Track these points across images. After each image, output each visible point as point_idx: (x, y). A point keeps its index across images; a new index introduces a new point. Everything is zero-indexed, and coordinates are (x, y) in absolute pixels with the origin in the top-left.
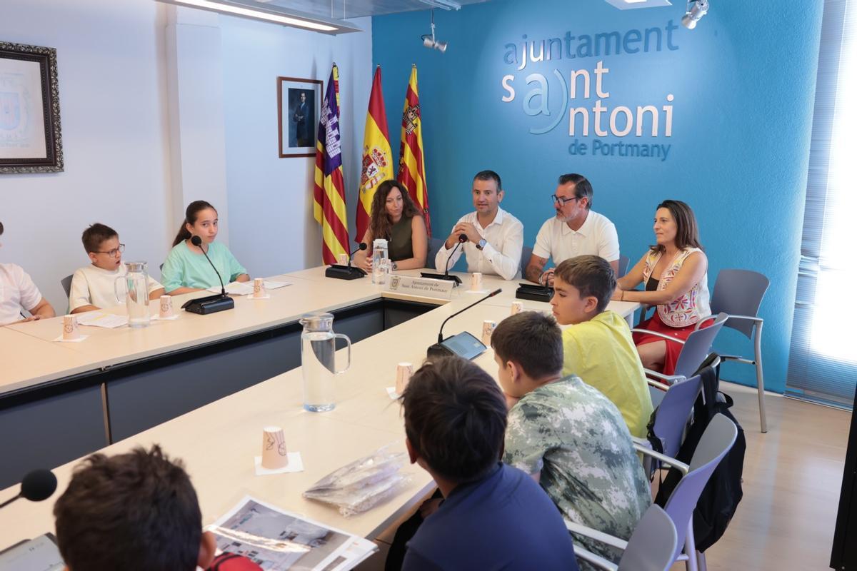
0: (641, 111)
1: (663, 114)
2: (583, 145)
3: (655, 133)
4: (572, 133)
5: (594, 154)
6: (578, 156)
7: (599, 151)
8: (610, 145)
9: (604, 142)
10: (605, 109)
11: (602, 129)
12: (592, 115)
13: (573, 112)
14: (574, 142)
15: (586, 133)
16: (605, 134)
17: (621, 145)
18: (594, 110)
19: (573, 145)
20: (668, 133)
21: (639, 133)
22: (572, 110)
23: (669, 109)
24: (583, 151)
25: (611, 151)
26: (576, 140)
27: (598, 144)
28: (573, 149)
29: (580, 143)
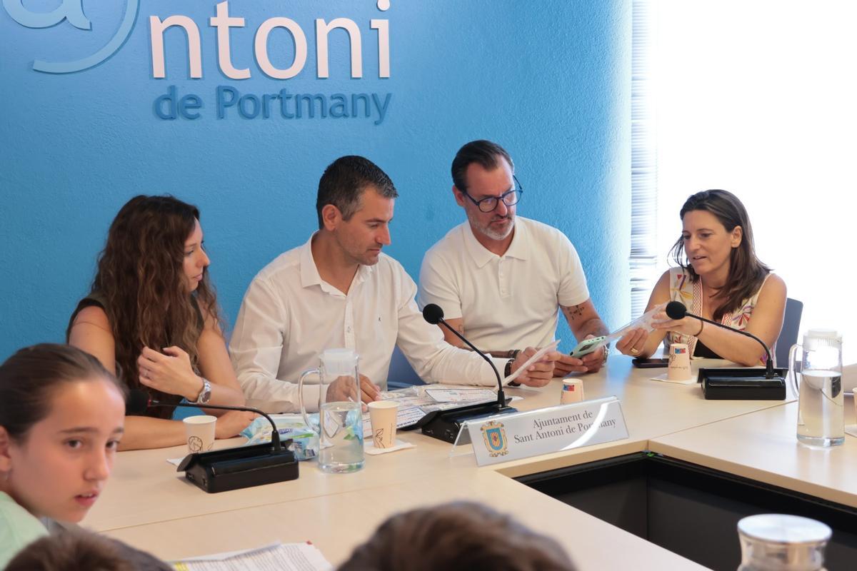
0: (323, 29)
1: (371, 35)
2: (192, 98)
3: (357, 71)
4: (159, 71)
5: (221, 116)
6: (180, 122)
7: (232, 112)
8: (259, 96)
9: (243, 91)
10: (240, 22)
11: (236, 63)
12: (210, 35)
13: (157, 27)
14: (165, 92)
15: (196, 71)
16: (246, 73)
17: (282, 97)
18: (214, 21)
19: (166, 98)
20: (385, 71)
21: (323, 71)
22: (154, 20)
23: (382, 25)
24: (191, 112)
25: (262, 107)
26: (172, 88)
27: (228, 96)
28: (165, 108)
29: (180, 94)
